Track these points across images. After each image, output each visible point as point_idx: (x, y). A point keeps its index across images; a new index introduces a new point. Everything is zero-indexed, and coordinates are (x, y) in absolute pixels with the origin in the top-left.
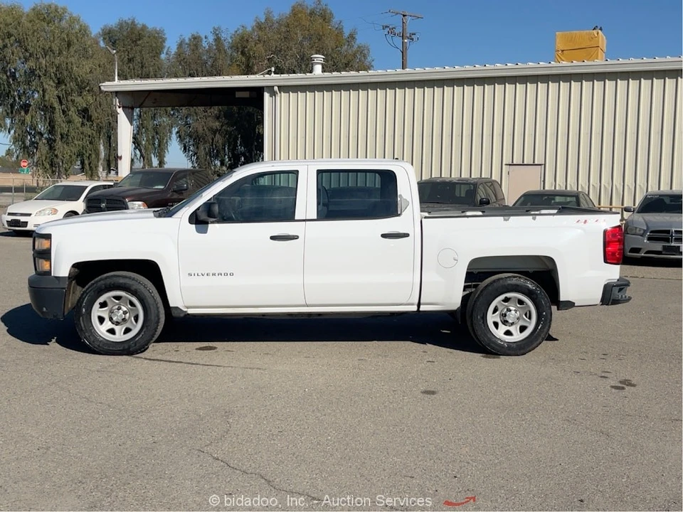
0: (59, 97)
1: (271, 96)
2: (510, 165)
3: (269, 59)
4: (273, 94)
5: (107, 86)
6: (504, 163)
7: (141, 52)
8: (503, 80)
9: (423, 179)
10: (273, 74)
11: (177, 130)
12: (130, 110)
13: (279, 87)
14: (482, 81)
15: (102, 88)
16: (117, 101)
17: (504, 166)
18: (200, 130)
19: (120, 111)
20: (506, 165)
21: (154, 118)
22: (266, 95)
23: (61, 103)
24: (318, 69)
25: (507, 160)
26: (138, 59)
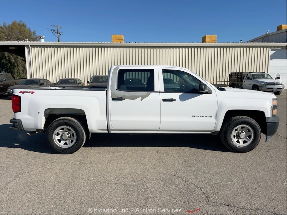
1: (27, 48)
10: (28, 41)
13: (30, 45)
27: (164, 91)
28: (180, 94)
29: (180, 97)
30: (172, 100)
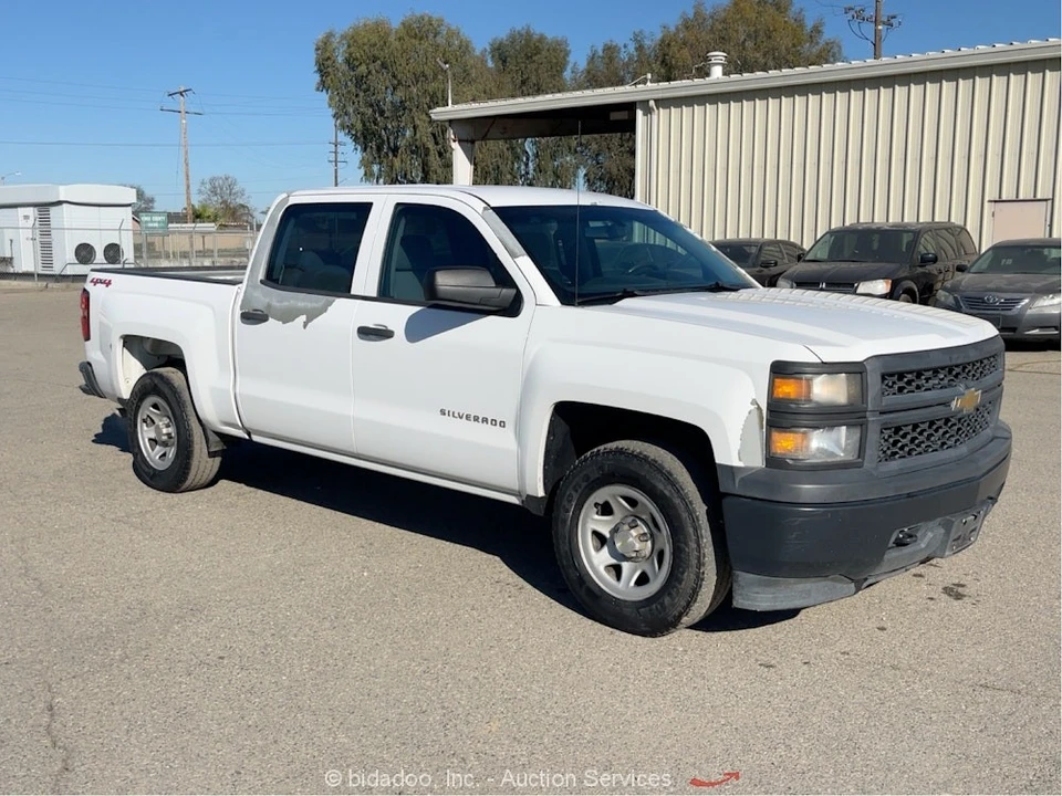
0: (434, 135)
1: (645, 114)
2: (995, 201)
3: (697, 69)
4: (648, 111)
5: (439, 113)
6: (987, 199)
7: (536, 70)
8: (987, 70)
9: (833, 227)
10: (649, 84)
11: (585, 172)
12: (469, 145)
13: (656, 101)
14: (954, 74)
15: (433, 117)
16: (451, 134)
17: (986, 204)
18: (615, 171)
19: (455, 146)
20: (990, 201)
21: (553, 157)
22: (639, 113)
23: (437, 143)
24: (717, 72)
25: (991, 193)
26: (534, 79)
27: (374, 294)
28: (417, 309)
29: (412, 320)
30: (382, 334)
